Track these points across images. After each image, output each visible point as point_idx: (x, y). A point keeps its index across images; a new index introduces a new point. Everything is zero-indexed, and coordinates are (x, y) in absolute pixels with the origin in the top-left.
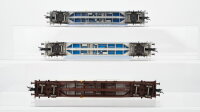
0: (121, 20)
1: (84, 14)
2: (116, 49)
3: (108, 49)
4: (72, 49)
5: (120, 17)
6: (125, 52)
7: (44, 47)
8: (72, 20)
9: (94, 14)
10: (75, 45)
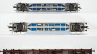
0: (63, 9)
1: (39, 5)
2: (61, 27)
3: (55, 27)
4: (31, 27)
5: (62, 7)
6: (67, 29)
7: (11, 25)
8: (31, 9)
9: (45, 5)
10: (33, 25)
